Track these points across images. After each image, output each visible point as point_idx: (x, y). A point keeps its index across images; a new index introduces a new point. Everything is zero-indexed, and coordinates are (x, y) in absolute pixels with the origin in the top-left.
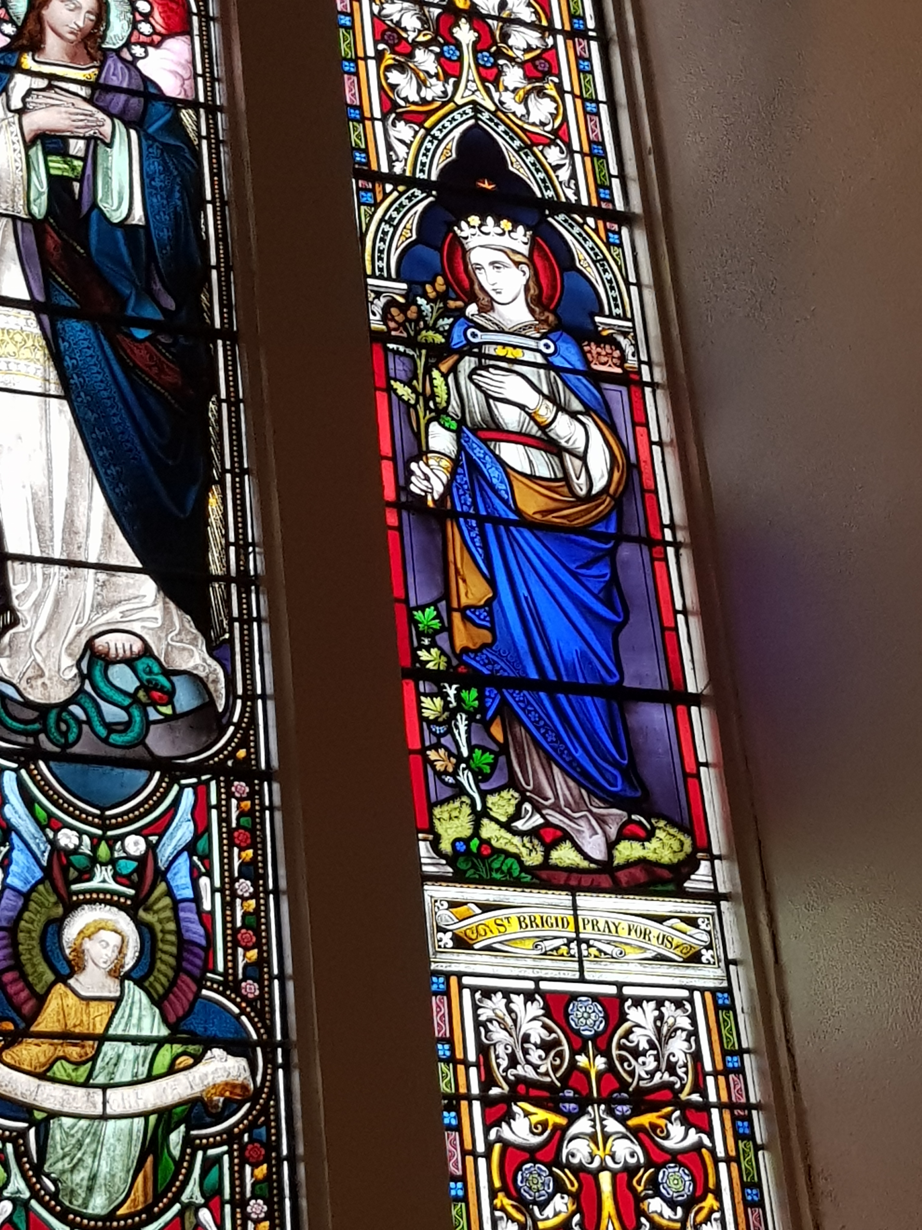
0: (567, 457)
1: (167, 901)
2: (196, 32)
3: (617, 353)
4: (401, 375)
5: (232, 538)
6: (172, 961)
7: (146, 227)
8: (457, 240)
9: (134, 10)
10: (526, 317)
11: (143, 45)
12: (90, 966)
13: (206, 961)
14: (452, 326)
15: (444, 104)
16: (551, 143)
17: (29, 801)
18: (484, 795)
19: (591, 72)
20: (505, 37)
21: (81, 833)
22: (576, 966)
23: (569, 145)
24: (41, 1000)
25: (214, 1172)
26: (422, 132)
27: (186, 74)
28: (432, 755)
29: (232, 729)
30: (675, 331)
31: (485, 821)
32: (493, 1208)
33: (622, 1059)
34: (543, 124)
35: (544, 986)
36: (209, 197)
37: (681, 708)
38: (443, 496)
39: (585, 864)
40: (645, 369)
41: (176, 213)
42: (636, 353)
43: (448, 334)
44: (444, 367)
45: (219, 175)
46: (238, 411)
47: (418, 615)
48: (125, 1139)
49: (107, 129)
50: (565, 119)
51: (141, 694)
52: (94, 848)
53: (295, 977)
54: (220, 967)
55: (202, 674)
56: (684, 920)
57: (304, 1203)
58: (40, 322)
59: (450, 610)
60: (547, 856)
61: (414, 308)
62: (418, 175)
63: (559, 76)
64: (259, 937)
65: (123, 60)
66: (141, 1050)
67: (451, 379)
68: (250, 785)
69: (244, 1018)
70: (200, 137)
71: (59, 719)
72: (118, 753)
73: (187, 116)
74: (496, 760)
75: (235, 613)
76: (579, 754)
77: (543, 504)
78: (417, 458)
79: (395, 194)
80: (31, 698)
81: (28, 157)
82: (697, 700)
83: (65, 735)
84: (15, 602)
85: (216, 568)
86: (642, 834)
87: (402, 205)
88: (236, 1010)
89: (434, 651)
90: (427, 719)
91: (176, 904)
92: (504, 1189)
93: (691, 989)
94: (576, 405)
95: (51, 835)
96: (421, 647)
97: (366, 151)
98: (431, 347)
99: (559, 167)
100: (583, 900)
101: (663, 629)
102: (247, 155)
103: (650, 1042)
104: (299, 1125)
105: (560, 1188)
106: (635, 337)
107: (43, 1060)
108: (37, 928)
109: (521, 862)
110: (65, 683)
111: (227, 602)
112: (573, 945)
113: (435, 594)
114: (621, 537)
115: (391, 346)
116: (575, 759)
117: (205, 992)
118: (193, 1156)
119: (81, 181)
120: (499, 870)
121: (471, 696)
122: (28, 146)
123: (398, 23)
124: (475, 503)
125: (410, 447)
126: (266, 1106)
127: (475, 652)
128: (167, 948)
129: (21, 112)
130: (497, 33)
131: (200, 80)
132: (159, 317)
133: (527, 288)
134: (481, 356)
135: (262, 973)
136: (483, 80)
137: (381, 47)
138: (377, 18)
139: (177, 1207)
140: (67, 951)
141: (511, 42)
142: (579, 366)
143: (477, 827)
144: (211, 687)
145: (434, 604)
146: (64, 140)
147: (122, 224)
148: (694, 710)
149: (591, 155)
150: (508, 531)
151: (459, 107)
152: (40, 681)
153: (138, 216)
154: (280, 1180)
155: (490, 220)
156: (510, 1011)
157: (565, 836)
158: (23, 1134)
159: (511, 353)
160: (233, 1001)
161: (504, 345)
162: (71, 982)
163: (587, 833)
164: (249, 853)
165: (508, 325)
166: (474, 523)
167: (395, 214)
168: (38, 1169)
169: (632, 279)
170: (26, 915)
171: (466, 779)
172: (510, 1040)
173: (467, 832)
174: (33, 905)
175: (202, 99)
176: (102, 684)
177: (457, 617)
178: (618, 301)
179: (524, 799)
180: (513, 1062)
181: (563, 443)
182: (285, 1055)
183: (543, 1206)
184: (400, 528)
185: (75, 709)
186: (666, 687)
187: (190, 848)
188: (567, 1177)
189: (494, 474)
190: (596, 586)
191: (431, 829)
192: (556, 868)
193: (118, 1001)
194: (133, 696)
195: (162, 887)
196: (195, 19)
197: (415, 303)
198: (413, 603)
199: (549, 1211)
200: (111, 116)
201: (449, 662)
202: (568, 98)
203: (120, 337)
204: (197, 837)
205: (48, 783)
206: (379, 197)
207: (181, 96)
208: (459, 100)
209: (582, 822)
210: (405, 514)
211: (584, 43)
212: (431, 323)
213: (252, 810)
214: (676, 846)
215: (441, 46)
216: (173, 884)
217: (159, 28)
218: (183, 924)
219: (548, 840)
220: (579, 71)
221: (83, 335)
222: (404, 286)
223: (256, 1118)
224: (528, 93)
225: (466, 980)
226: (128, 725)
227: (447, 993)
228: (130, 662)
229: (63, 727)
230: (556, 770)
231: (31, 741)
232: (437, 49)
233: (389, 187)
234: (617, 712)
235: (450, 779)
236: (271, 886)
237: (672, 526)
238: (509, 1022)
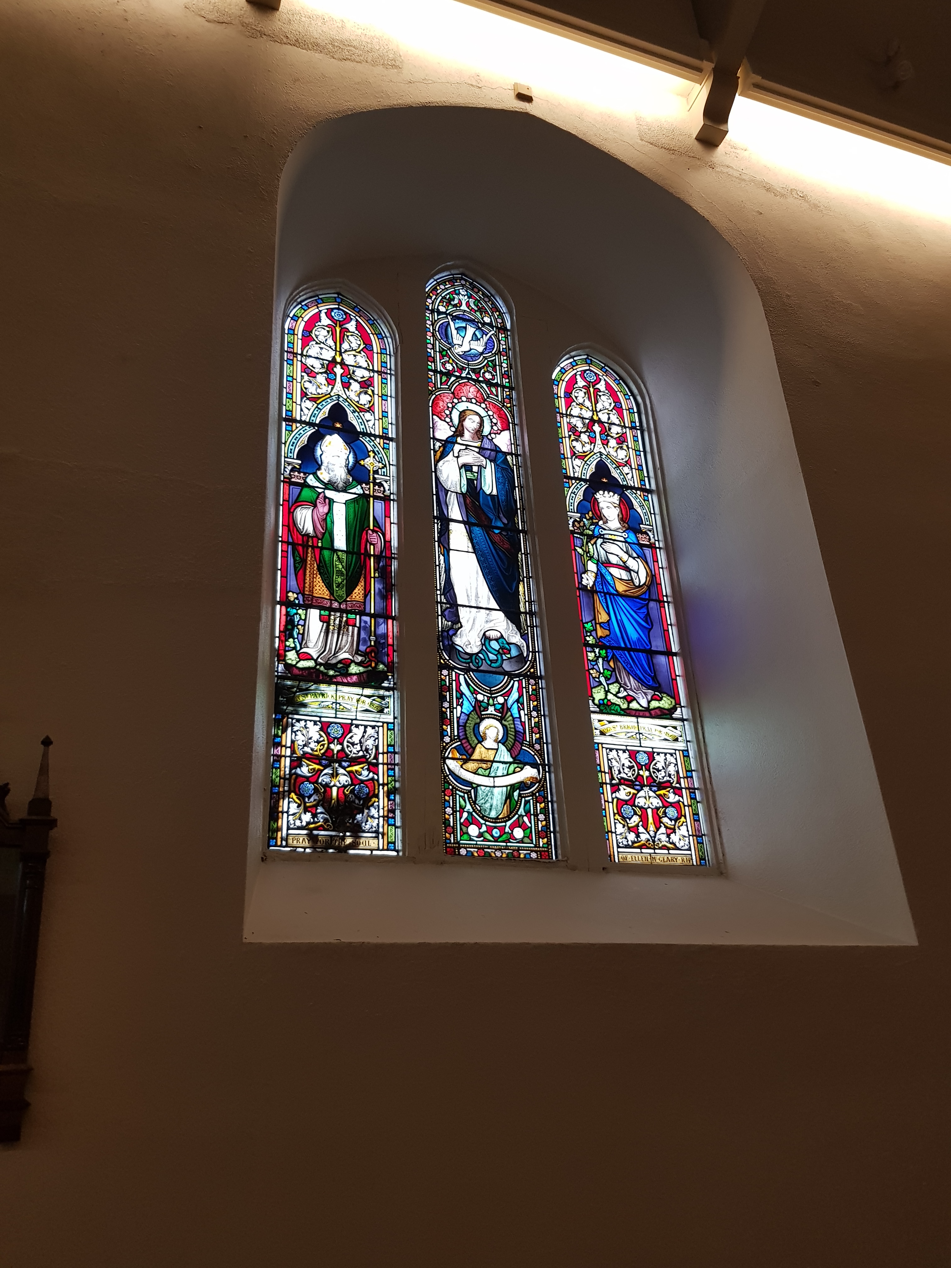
0: (632, 572)
1: (511, 718)
2: (511, 429)
3: (648, 537)
4: (579, 545)
5: (527, 600)
6: (513, 737)
7: (497, 495)
8: (595, 498)
9: (492, 422)
10: (619, 526)
11: (495, 434)
12: (488, 738)
13: (523, 738)
14: (594, 528)
15: (591, 453)
16: (626, 465)
17: (468, 685)
18: (608, 685)
19: (638, 441)
20: (610, 429)
21: (484, 695)
22: (639, 742)
23: (631, 466)
24: (474, 749)
25: (528, 805)
26: (584, 462)
27: (509, 443)
28: (591, 671)
29: (529, 662)
30: (668, 530)
31: (609, 694)
32: (615, 819)
33: (654, 772)
34: (622, 459)
35: (629, 748)
36: (516, 485)
37: (670, 657)
38: (593, 586)
39: (641, 708)
40: (657, 542)
41: (507, 491)
42: (654, 537)
43: (593, 531)
44: (592, 542)
45: (520, 478)
46: (528, 557)
47: (586, 625)
48: (501, 794)
49: (484, 463)
50: (630, 457)
51: (501, 651)
52: (488, 700)
53: (552, 743)
54: (528, 740)
55: (519, 644)
56: (672, 727)
57: (556, 816)
58: (465, 527)
59: (596, 624)
60: (628, 705)
61: (582, 522)
62: (583, 477)
63: (627, 442)
64: (539, 730)
65: (489, 439)
66: (504, 766)
67: (594, 546)
68: (535, 681)
69: (535, 756)
70: (513, 465)
71: (476, 659)
72: (494, 670)
73: (509, 458)
74: (612, 673)
75: (529, 624)
76: (638, 672)
77: (625, 588)
78: (584, 573)
79: (576, 484)
80: (467, 651)
81: (460, 472)
82: (675, 654)
83: (478, 663)
84: (461, 620)
85: (522, 610)
86: (659, 699)
87: (578, 488)
88: (533, 754)
89: (591, 637)
90: (589, 660)
91: (514, 719)
92: (618, 813)
93: (676, 750)
94: (635, 555)
95: (475, 696)
96: (587, 636)
97: (566, 469)
98: (588, 535)
99: (628, 474)
100: (640, 720)
101: (664, 630)
102: (530, 471)
103: (663, 767)
104: (554, 791)
105: (635, 813)
106: (653, 532)
107: (475, 768)
108: (472, 725)
109: (620, 707)
110: (477, 646)
111: (526, 620)
112: (638, 735)
113: (591, 618)
114: (650, 600)
115: (575, 535)
116: (637, 673)
117: (523, 747)
118: (521, 800)
119: (477, 480)
120: (613, 710)
121: (603, 652)
122: (460, 469)
123: (575, 425)
124: (603, 588)
125: (582, 570)
126: (543, 785)
127: (604, 637)
128: (511, 733)
129: (458, 457)
130: (607, 428)
131: (513, 445)
132: (502, 526)
133: (618, 515)
134: (604, 538)
135: (541, 742)
136: (603, 444)
137: (570, 433)
138: (569, 423)
139: (517, 816)
140: (481, 734)
141: (611, 431)
142: (636, 542)
143: (606, 695)
144: (522, 648)
145: (591, 621)
146: (471, 466)
147: (490, 495)
148: (675, 658)
149: (638, 469)
150: (614, 597)
151: (595, 454)
152: (470, 646)
153: (495, 492)
154: (548, 808)
155: (606, 492)
156: (618, 756)
157: (634, 699)
158: (470, 791)
159: (613, 538)
160: (532, 750)
161: (611, 535)
162: (483, 743)
163: (641, 698)
164: (535, 703)
165: (612, 528)
166: (603, 595)
167: (575, 491)
168: (475, 803)
169: (652, 512)
170: (469, 722)
171: (602, 679)
172: (619, 765)
173: (603, 697)
174: (470, 719)
175: (514, 452)
176: (488, 647)
177: (598, 626)
178: (648, 520)
179: (621, 686)
180: (620, 773)
181: (631, 568)
182: (549, 768)
183: (630, 819)
184: (579, 596)
185: (480, 655)
186: (666, 650)
187: (517, 701)
188: (637, 810)
189: (609, 578)
190: (642, 616)
191: (592, 696)
192: (631, 709)
193: (497, 750)
194: (498, 651)
195: (509, 714)
196: (511, 425)
197: (582, 521)
198: (584, 621)
199: (632, 820)
200: (486, 458)
201: (596, 641)
202: (630, 450)
203: (490, 532)
204: (519, 697)
205: (473, 679)
206: (571, 485)
207: (507, 451)
208: (595, 451)
209: (639, 694)
210: (581, 592)
211: (635, 431)
212: (588, 527)
213: (536, 689)
214: (670, 703)
215: (589, 433)
216: (513, 712)
217: (500, 428)
218: (516, 725)
219: (629, 700)
220: (634, 441)
221: (479, 532)
222: (579, 515)
223: (540, 788)
224: (618, 448)
225: (604, 746)
226: (497, 660)
227: (598, 749)
228: (497, 640)
229: (477, 661)
230: (631, 677)
231: (468, 665)
232: (588, 434)
233: (574, 481)
234: (650, 658)
235: (597, 680)
236: (542, 714)
237: (666, 596)
238: (618, 760)
